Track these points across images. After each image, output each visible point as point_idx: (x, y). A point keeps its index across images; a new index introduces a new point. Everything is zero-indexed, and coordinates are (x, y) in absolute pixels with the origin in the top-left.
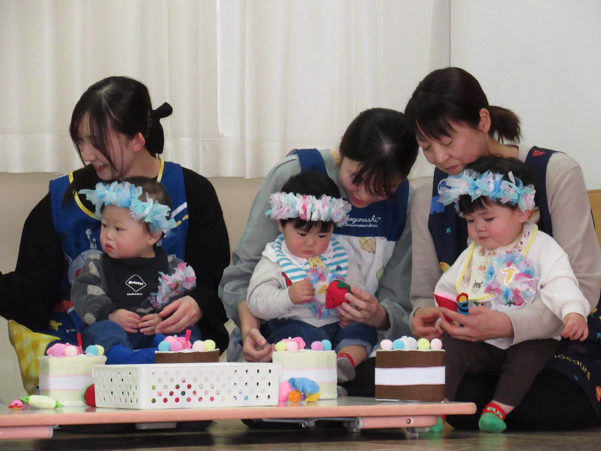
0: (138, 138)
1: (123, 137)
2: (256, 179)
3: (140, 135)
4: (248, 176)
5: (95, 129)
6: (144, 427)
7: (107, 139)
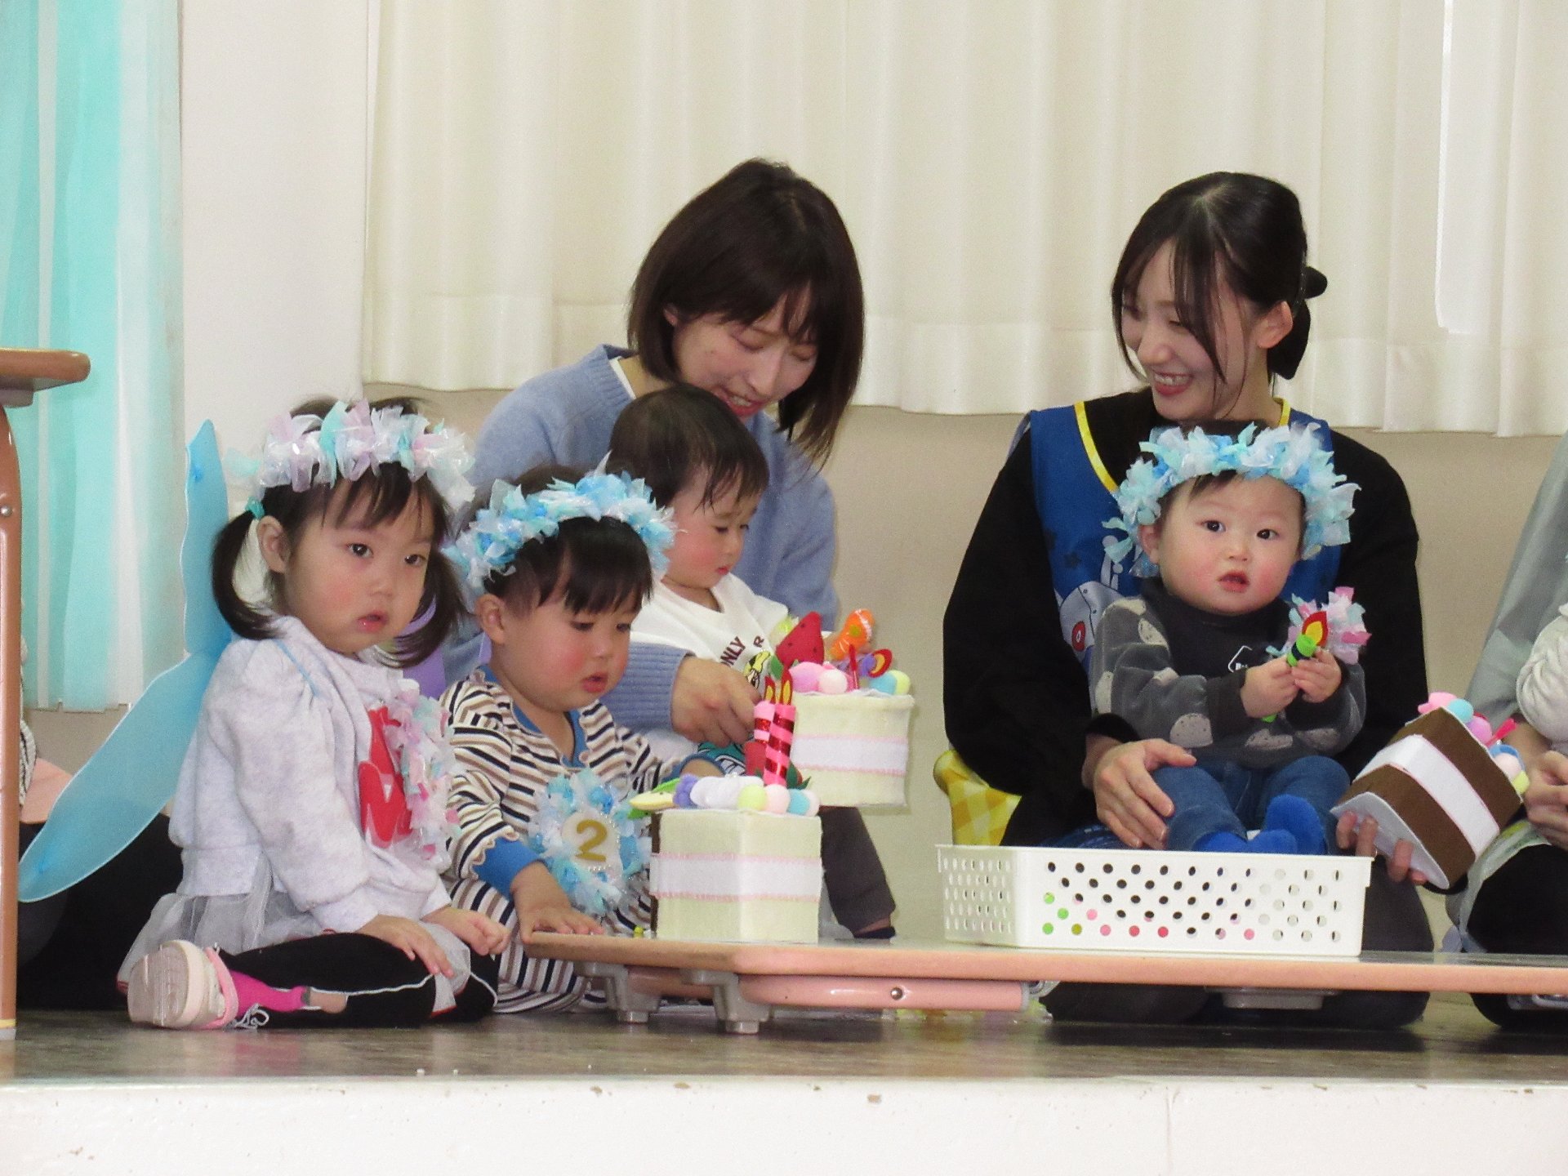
0: (1280, 313)
1: (1246, 305)
2: (1525, 437)
3: (1285, 305)
4: (1504, 432)
5: (1185, 281)
6: (1243, 1004)
7: (1210, 307)
